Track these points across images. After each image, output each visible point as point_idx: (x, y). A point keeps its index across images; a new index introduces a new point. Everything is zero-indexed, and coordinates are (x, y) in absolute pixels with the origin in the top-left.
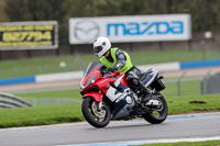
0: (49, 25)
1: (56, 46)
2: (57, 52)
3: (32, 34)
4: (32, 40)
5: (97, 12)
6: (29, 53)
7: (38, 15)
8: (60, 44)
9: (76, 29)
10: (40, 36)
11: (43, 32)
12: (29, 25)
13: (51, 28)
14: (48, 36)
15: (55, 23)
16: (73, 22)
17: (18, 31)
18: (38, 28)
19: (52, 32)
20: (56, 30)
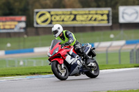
0: (106, 10)
1: (110, 24)
2: (111, 28)
3: (95, 16)
4: (95, 20)
5: (137, 2)
6: (93, 29)
7: (100, 3)
8: (113, 23)
9: (123, 13)
10: (100, 17)
11: (102, 15)
12: (93, 10)
13: (107, 12)
14: (105, 17)
15: (109, 9)
16: (121, 9)
17: (86, 14)
18: (98, 12)
19: (108, 15)
20: (111, 14)
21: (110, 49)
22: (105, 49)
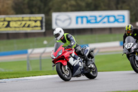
0: (39, 17)
1: (44, 30)
2: (44, 34)
3: (28, 23)
4: (29, 26)
5: (70, 8)
6: (27, 35)
8: (46, 29)
9: (56, 19)
10: (33, 24)
11: (36, 21)
12: (26, 17)
13: (40, 19)
14: (38, 24)
16: (55, 15)
17: (19, 21)
18: (32, 19)
19: (41, 22)
20: (44, 20)
21: (43, 55)
22: (39, 56)
